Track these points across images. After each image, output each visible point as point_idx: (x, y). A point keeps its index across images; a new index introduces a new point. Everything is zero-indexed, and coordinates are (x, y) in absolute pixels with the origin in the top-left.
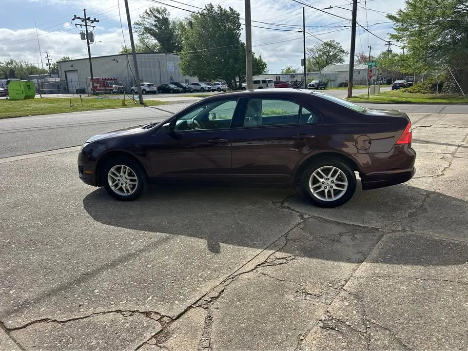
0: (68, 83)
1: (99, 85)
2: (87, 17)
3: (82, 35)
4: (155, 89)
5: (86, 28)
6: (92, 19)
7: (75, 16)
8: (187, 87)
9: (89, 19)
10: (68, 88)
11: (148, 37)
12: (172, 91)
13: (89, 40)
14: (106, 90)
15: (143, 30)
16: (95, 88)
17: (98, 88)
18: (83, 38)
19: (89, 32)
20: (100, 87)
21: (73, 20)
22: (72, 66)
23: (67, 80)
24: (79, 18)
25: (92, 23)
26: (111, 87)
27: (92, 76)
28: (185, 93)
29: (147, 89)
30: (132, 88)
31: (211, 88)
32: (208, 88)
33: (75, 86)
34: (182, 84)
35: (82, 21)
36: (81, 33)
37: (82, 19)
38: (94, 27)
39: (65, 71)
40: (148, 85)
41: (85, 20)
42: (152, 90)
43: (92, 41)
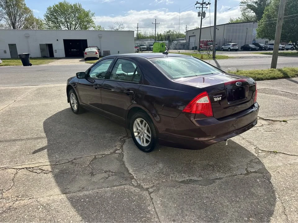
0: (190, 44)
1: (203, 45)
2: (204, 2)
3: (199, 13)
4: (237, 48)
5: (202, 9)
6: (207, 3)
7: (197, 2)
8: (263, 46)
9: (205, 3)
10: (189, 46)
11: (249, 12)
12: (250, 49)
13: (203, 17)
14: (207, 48)
15: (246, 7)
16: (200, 46)
17: (202, 47)
18: (199, 16)
19: (203, 11)
20: (204, 46)
21: (196, 4)
22: (193, 33)
23: (189, 42)
24: (199, 3)
25: (206, 5)
26: (210, 46)
27: (200, 39)
28: (261, 50)
29: (232, 48)
30: (223, 47)
31: (284, 47)
32: (282, 47)
33: (192, 45)
34: (260, 44)
35: (201, 5)
36: (198, 13)
37: (200, 3)
38: (207, 8)
39: (189, 36)
40: (233, 45)
41: (202, 4)
42: (235, 48)
43: (204, 17)
